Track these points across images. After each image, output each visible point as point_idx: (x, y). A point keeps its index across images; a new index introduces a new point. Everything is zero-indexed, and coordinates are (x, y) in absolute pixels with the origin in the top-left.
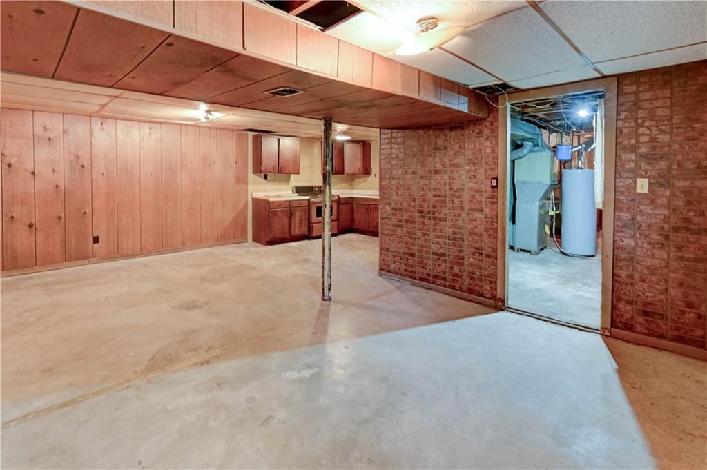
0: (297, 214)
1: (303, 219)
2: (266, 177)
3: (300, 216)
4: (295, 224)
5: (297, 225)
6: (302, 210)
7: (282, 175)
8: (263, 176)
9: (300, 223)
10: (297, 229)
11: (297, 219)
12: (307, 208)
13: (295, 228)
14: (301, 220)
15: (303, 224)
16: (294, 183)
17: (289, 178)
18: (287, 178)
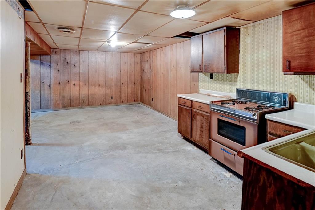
0: (199, 118)
2: (212, 77)
3: (201, 122)
6: (203, 115)
8: (209, 76)
9: (201, 131)
10: (198, 136)
12: (209, 115)
13: (196, 132)
15: (204, 134)
16: (242, 84)
17: (237, 78)
18: (233, 78)
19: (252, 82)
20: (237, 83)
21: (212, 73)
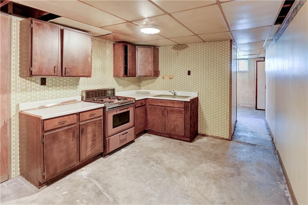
0: (90, 129)
1: (97, 134)
2: (43, 82)
3: (93, 131)
4: (87, 143)
5: (90, 143)
6: (95, 123)
7: (68, 78)
8: (39, 81)
9: (94, 140)
10: (89, 149)
11: (90, 136)
12: (102, 118)
13: (86, 147)
14: (94, 136)
15: (97, 141)
16: (83, 86)
17: (78, 81)
18: (75, 82)
19: (91, 84)
20: (78, 86)
21: (43, 77)
